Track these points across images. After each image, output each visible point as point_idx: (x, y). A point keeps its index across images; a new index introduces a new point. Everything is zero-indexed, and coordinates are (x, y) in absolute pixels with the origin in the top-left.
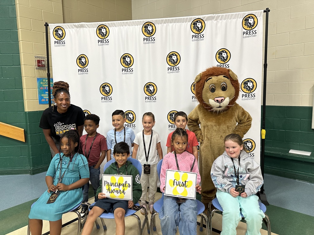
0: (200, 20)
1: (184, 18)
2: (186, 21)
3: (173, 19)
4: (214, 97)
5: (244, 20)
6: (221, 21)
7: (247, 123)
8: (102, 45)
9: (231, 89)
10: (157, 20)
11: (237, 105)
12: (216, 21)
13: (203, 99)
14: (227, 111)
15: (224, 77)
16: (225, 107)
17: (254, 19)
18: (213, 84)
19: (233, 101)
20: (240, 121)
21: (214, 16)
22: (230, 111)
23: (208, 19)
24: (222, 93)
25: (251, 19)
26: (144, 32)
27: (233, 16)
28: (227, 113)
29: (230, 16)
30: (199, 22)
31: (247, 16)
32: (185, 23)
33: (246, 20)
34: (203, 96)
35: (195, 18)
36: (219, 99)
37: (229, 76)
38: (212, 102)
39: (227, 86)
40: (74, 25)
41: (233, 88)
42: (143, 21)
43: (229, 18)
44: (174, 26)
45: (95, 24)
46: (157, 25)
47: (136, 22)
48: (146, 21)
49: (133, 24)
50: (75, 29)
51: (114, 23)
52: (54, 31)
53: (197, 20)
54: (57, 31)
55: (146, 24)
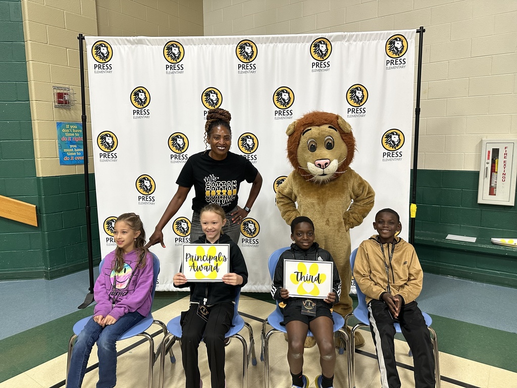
1: (301, 37)
2: (303, 40)
4: (315, 159)
5: (388, 43)
6: (355, 43)
7: (367, 201)
9: (341, 147)
10: (259, 38)
11: (351, 171)
12: (347, 43)
13: (299, 162)
14: (337, 181)
15: (329, 127)
16: (333, 175)
17: (402, 42)
19: (344, 166)
20: (357, 197)
21: (345, 35)
22: (340, 182)
23: (337, 39)
24: (326, 153)
25: (398, 42)
26: (239, 55)
27: (373, 38)
28: (336, 184)
29: (368, 36)
30: (323, 43)
31: (393, 38)
32: (301, 43)
33: (391, 42)
34: (299, 157)
35: (316, 36)
36: (322, 162)
37: (337, 127)
38: (311, 167)
39: (334, 142)
41: (344, 145)
42: (238, 38)
43: (367, 39)
44: (285, 47)
45: (162, 39)
46: (260, 44)
47: (226, 38)
48: (243, 38)
49: (221, 42)
50: (129, 45)
51: (192, 39)
52: (94, 48)
53: (319, 40)
54: (98, 48)
55: (243, 43)
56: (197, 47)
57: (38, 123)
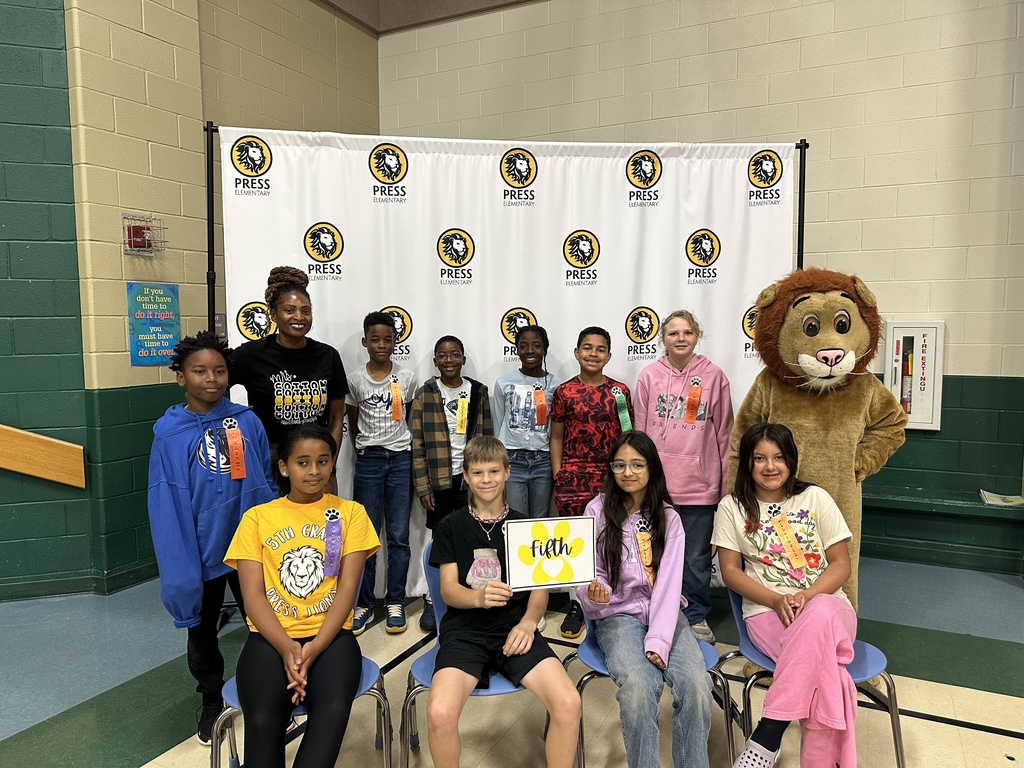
0: (650, 154)
1: (611, 148)
2: (614, 153)
3: (583, 147)
4: (817, 349)
5: (752, 163)
6: (699, 161)
8: (385, 200)
9: (859, 329)
10: (542, 146)
12: (687, 161)
15: (842, 295)
16: (844, 378)
17: (774, 162)
18: (812, 313)
19: (862, 364)
21: (685, 148)
23: (671, 153)
24: (837, 338)
25: (768, 162)
26: (506, 175)
27: (728, 153)
29: (721, 150)
30: (647, 159)
31: (760, 155)
32: (611, 158)
33: (757, 162)
34: (783, 346)
35: (638, 148)
36: (831, 354)
37: (854, 295)
38: (807, 361)
39: (850, 321)
40: (300, 137)
41: (866, 327)
42: (505, 145)
43: (719, 156)
44: (585, 163)
45: (367, 140)
46: (541, 158)
47: (484, 145)
48: (512, 145)
49: (475, 151)
50: (305, 147)
51: (422, 142)
52: (236, 148)
53: (642, 154)
54: (243, 149)
55: (512, 153)
56: (430, 156)
57: (94, 283)
